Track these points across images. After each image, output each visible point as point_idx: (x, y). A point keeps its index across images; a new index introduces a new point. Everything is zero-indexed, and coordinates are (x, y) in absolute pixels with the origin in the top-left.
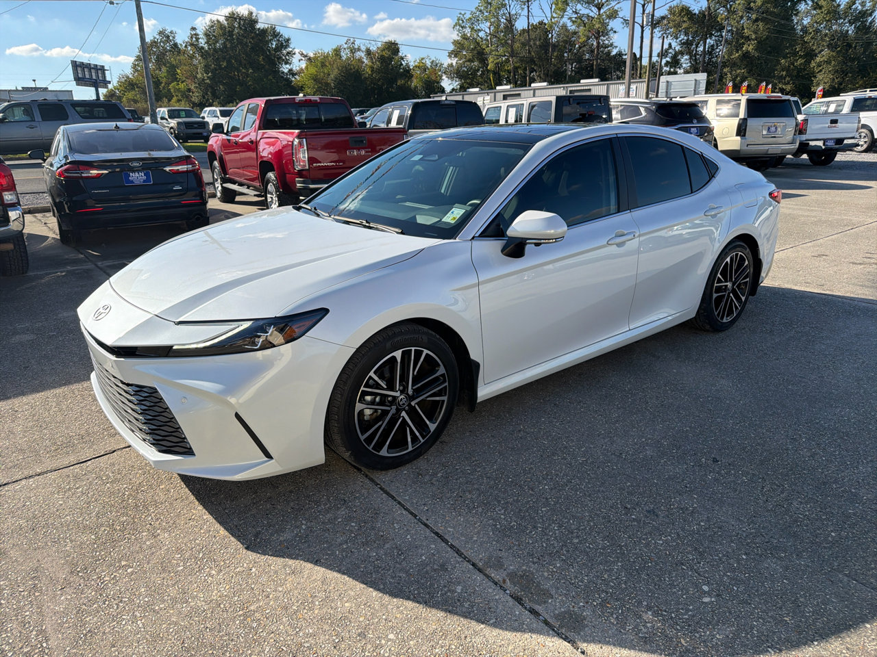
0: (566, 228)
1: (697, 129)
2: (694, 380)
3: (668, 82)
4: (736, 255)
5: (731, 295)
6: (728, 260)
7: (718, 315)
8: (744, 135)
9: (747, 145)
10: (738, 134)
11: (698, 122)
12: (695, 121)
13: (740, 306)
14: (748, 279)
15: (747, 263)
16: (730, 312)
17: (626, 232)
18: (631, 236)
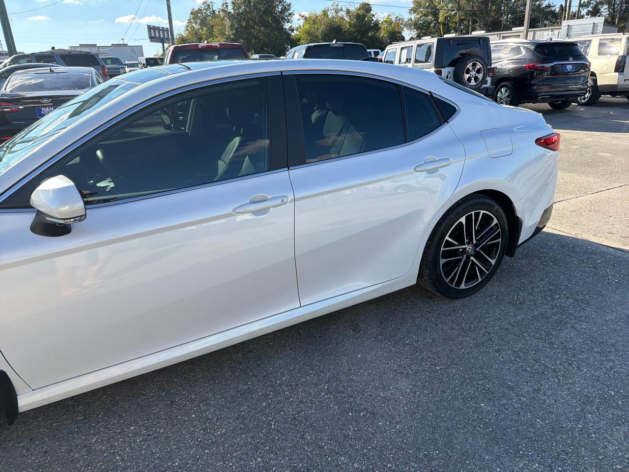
0: (80, 204)
1: (573, 66)
2: (370, 375)
3: (569, 26)
4: (477, 215)
5: (472, 258)
6: (463, 220)
7: (452, 281)
8: (623, 71)
9: (625, 80)
10: (616, 71)
11: (574, 60)
12: (571, 59)
13: (487, 270)
14: (500, 240)
15: (495, 221)
16: (472, 276)
17: (270, 197)
18: (279, 201)
